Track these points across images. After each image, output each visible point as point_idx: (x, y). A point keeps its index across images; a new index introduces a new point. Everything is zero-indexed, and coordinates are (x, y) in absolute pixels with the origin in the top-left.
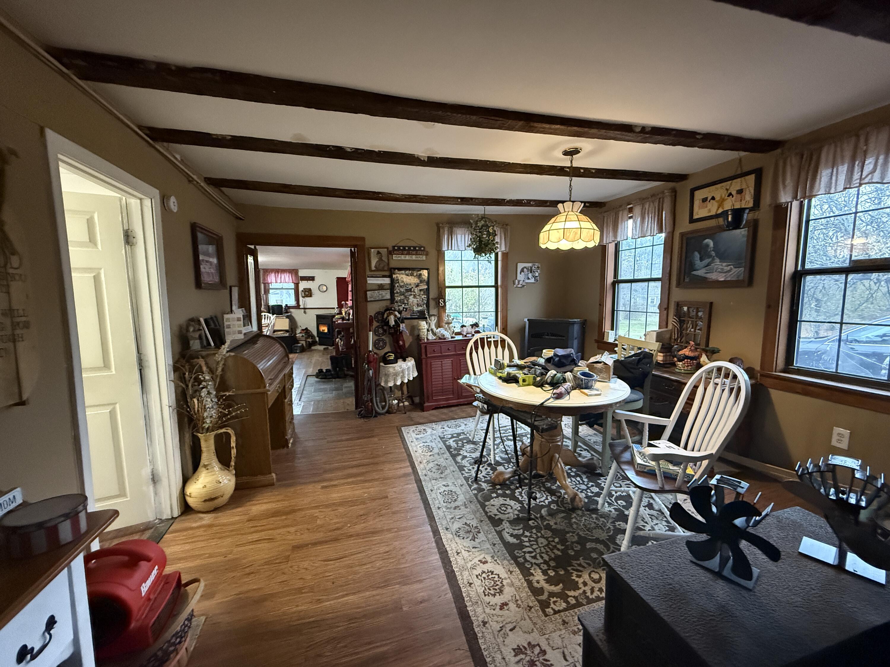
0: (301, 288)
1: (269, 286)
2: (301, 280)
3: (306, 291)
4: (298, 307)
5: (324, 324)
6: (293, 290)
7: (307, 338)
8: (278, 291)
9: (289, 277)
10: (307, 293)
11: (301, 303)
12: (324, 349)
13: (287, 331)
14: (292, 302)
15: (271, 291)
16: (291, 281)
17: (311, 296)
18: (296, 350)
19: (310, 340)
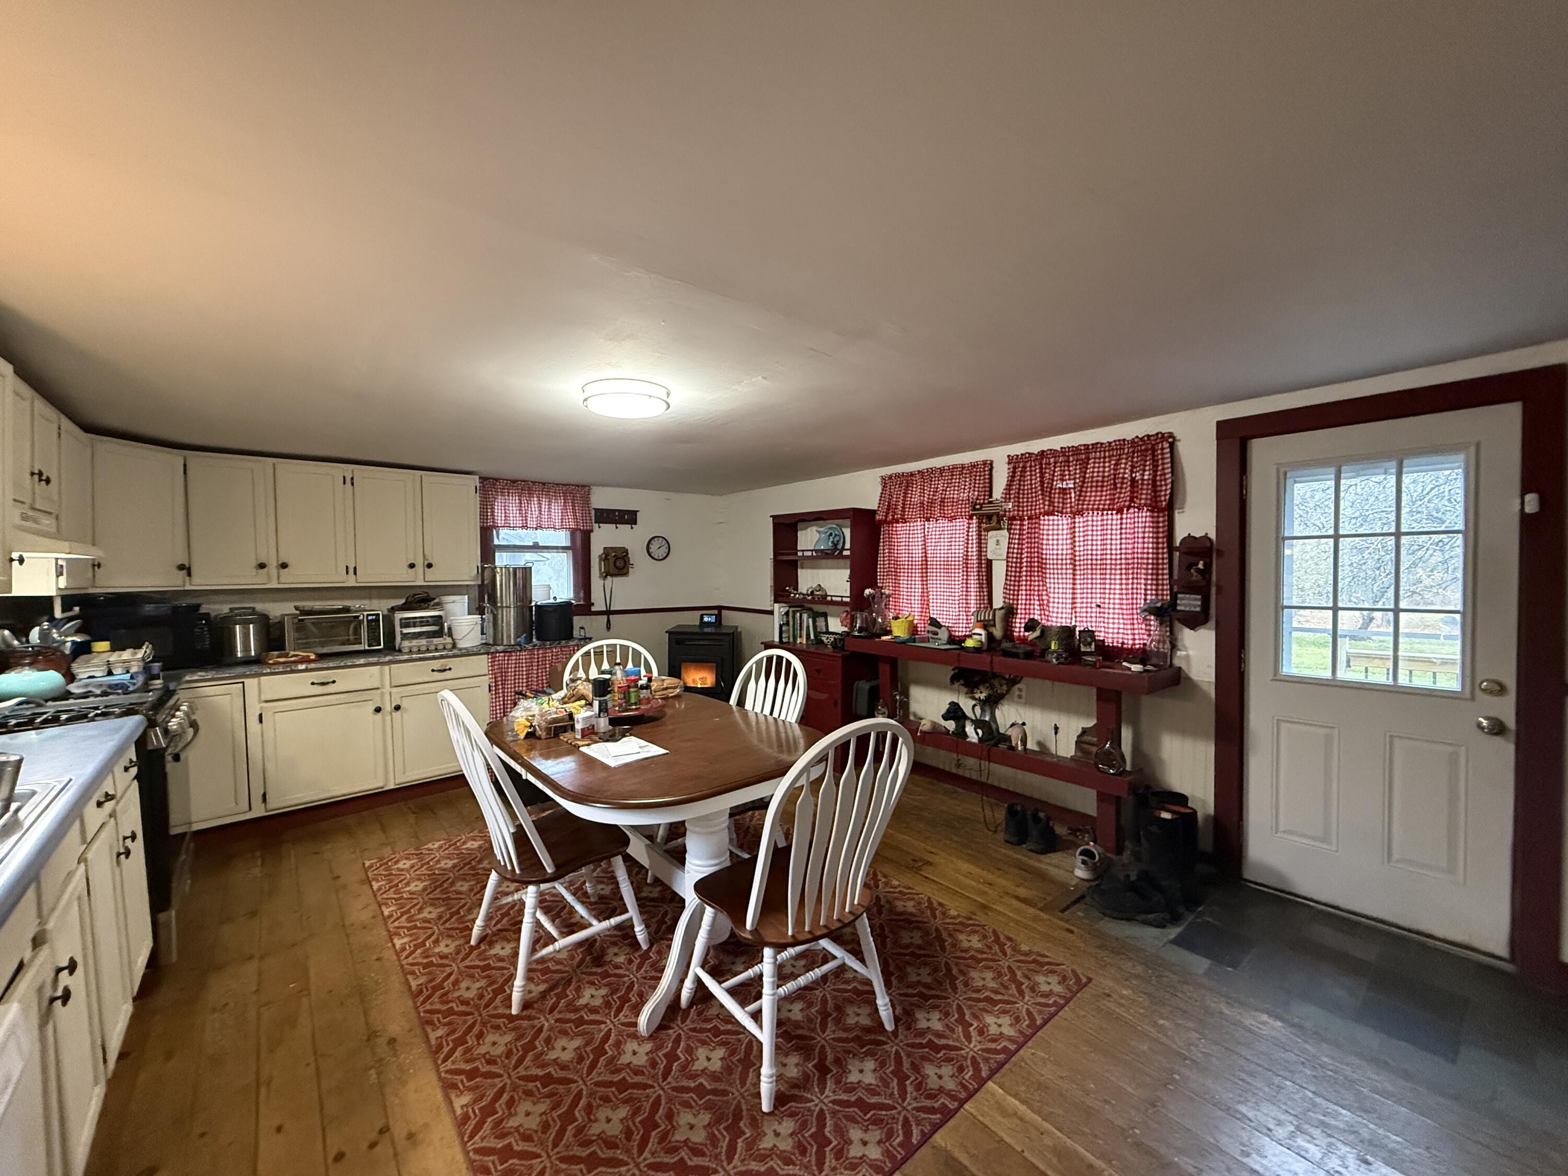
0: (596, 551)
1: (494, 538)
2: (598, 521)
3: (610, 558)
4: (584, 608)
5: (697, 664)
10: (614, 564)
11: (597, 597)
14: (566, 592)
17: (626, 572)
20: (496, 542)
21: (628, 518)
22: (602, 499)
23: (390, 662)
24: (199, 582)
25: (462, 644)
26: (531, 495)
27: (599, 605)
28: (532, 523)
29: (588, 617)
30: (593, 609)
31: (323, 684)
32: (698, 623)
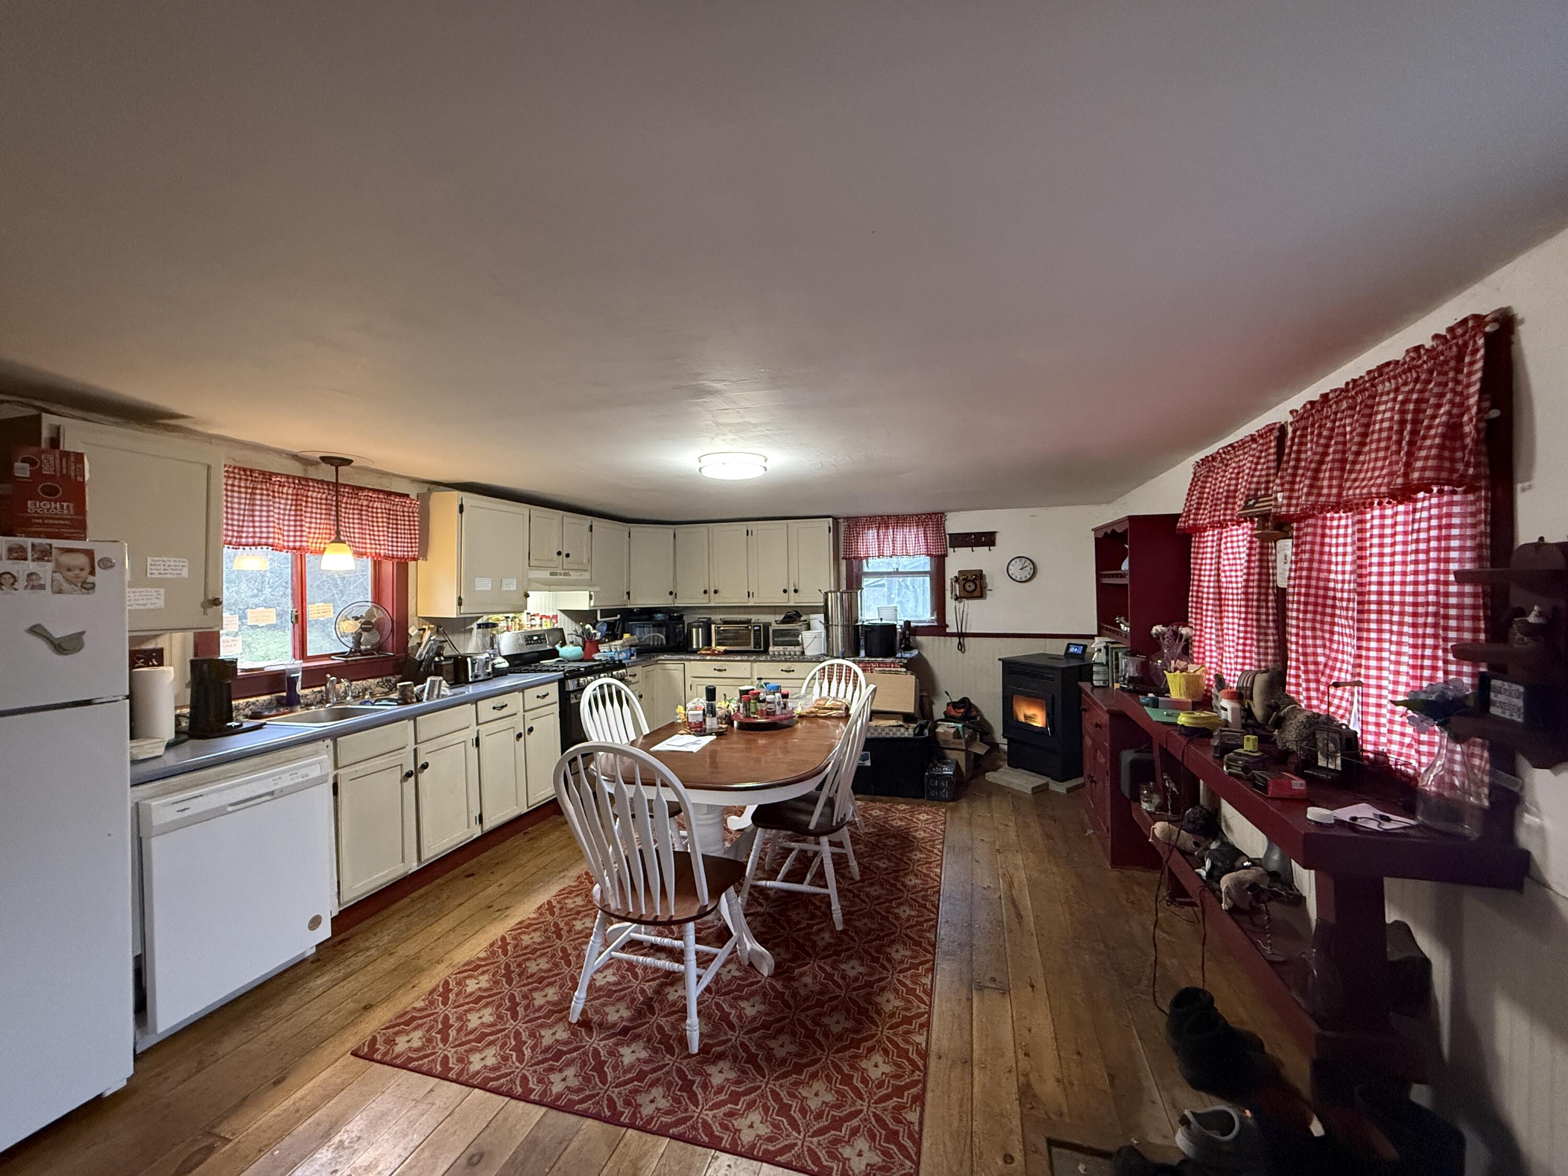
0: (951, 571)
1: (860, 567)
2: (953, 546)
3: (966, 580)
4: (939, 629)
5: (1033, 698)
6: (928, 579)
7: (970, 742)
8: (884, 580)
9: (917, 536)
10: (970, 587)
11: (950, 618)
12: (1037, 790)
13: (907, 718)
14: (923, 614)
15: (866, 582)
16: (923, 550)
17: (982, 596)
18: (939, 788)
19: (980, 749)
20: (865, 569)
21: (987, 539)
22: (956, 524)
23: (755, 661)
24: (680, 603)
25: (808, 653)
26: (887, 527)
27: (952, 629)
28: (887, 552)
29: (942, 638)
30: (948, 630)
31: (720, 670)
32: (1063, 653)
